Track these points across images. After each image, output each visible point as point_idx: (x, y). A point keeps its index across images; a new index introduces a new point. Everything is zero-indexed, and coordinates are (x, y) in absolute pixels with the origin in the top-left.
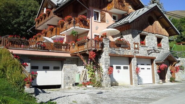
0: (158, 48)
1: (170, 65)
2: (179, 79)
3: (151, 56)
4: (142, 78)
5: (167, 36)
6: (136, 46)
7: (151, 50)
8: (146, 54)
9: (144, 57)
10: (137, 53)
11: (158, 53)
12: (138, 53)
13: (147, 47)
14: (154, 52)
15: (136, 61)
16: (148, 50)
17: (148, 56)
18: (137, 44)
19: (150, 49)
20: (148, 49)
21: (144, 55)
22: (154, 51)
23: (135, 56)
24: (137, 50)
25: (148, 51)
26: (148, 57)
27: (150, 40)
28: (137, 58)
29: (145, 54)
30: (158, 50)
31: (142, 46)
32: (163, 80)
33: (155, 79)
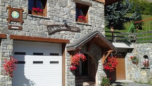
0: (78, 24)
1: (104, 56)
2: (131, 79)
3: (56, 36)
4: (34, 81)
5: (100, 3)
6: (15, 15)
7: (58, 26)
8: (43, 33)
9: (35, 38)
10: (16, 29)
11: (75, 32)
12: (21, 29)
13: (49, 19)
14: (65, 30)
15: (10, 47)
16: (49, 24)
17: (48, 36)
18: (20, 11)
19: (57, 23)
20: (51, 23)
21: (37, 35)
22: (64, 28)
23: (8, 36)
24: (19, 24)
25: (48, 26)
26: (49, 39)
27: (57, 7)
28: (14, 40)
29: (39, 33)
30: (77, 26)
31: (32, 16)
32: (92, 83)
33: (66, 82)
